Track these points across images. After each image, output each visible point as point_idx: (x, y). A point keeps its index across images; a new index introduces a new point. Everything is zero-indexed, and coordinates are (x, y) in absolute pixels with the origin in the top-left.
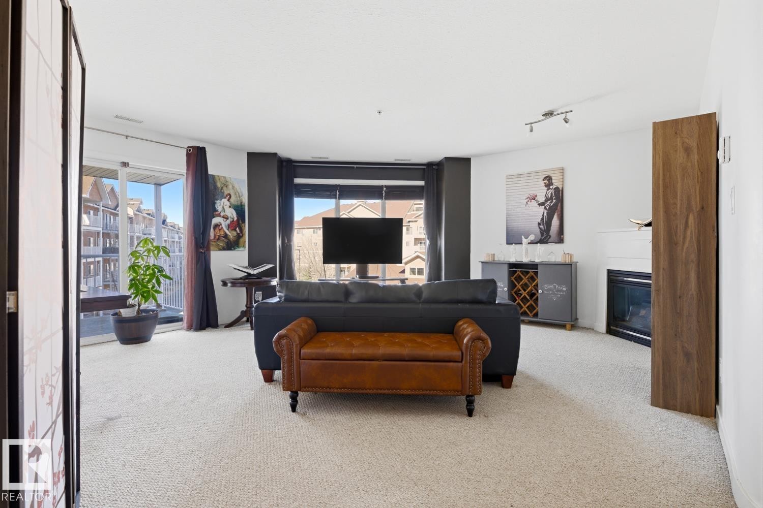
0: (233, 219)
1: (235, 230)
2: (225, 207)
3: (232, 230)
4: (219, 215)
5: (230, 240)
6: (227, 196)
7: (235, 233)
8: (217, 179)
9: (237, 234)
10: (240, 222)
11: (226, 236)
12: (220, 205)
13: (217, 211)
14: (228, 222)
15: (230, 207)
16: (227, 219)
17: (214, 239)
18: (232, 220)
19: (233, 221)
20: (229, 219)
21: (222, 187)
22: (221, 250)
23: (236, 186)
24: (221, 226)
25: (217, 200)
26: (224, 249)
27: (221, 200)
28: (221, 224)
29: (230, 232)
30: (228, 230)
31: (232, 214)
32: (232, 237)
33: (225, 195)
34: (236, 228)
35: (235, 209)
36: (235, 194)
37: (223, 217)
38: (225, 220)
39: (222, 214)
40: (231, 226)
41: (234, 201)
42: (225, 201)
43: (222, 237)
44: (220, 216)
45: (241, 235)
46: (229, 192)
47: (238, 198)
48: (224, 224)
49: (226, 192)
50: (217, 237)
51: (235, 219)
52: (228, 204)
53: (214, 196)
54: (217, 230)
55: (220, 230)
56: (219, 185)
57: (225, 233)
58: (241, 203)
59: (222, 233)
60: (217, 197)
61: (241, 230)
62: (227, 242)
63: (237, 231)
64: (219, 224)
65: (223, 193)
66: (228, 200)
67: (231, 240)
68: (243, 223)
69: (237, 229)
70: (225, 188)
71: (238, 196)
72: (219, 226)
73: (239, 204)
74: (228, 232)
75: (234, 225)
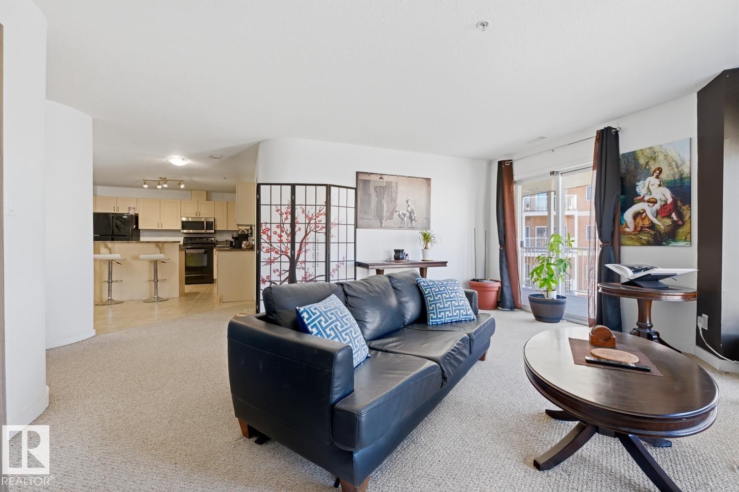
0: (666, 202)
1: (669, 216)
2: (651, 187)
3: (663, 217)
4: (642, 200)
5: (660, 232)
6: (655, 171)
7: (668, 222)
8: (640, 155)
9: (673, 222)
10: (679, 203)
11: (652, 226)
12: (643, 188)
13: (639, 195)
14: (657, 206)
15: (660, 185)
16: (655, 202)
17: (634, 231)
18: (663, 203)
19: (666, 204)
20: (659, 202)
21: (647, 163)
22: (644, 245)
23: (672, 153)
24: (644, 215)
25: (639, 181)
26: (649, 244)
27: (645, 180)
28: (645, 211)
29: (659, 221)
30: (656, 217)
31: (664, 195)
32: (662, 227)
33: (652, 170)
34: (671, 214)
35: (668, 187)
36: (670, 165)
37: (648, 202)
38: (651, 205)
39: (646, 198)
40: (664, 212)
41: (668, 176)
42: (652, 180)
43: (647, 227)
44: (644, 201)
45: (680, 223)
46: (658, 166)
47: (676, 170)
48: (650, 211)
49: (653, 166)
50: (639, 229)
51: (670, 200)
52: (657, 182)
53: (635, 177)
54: (638, 220)
55: (643, 219)
56: (642, 161)
57: (652, 222)
58: (681, 175)
59: (646, 223)
60: (638, 178)
61: (680, 216)
62: (655, 235)
63: (672, 218)
64: (642, 212)
65: (650, 169)
66: (657, 177)
67: (662, 231)
68: (684, 205)
69: (674, 215)
70: (651, 163)
71: (675, 166)
72: (642, 213)
73: (677, 177)
74: (655, 221)
75: (668, 209)
